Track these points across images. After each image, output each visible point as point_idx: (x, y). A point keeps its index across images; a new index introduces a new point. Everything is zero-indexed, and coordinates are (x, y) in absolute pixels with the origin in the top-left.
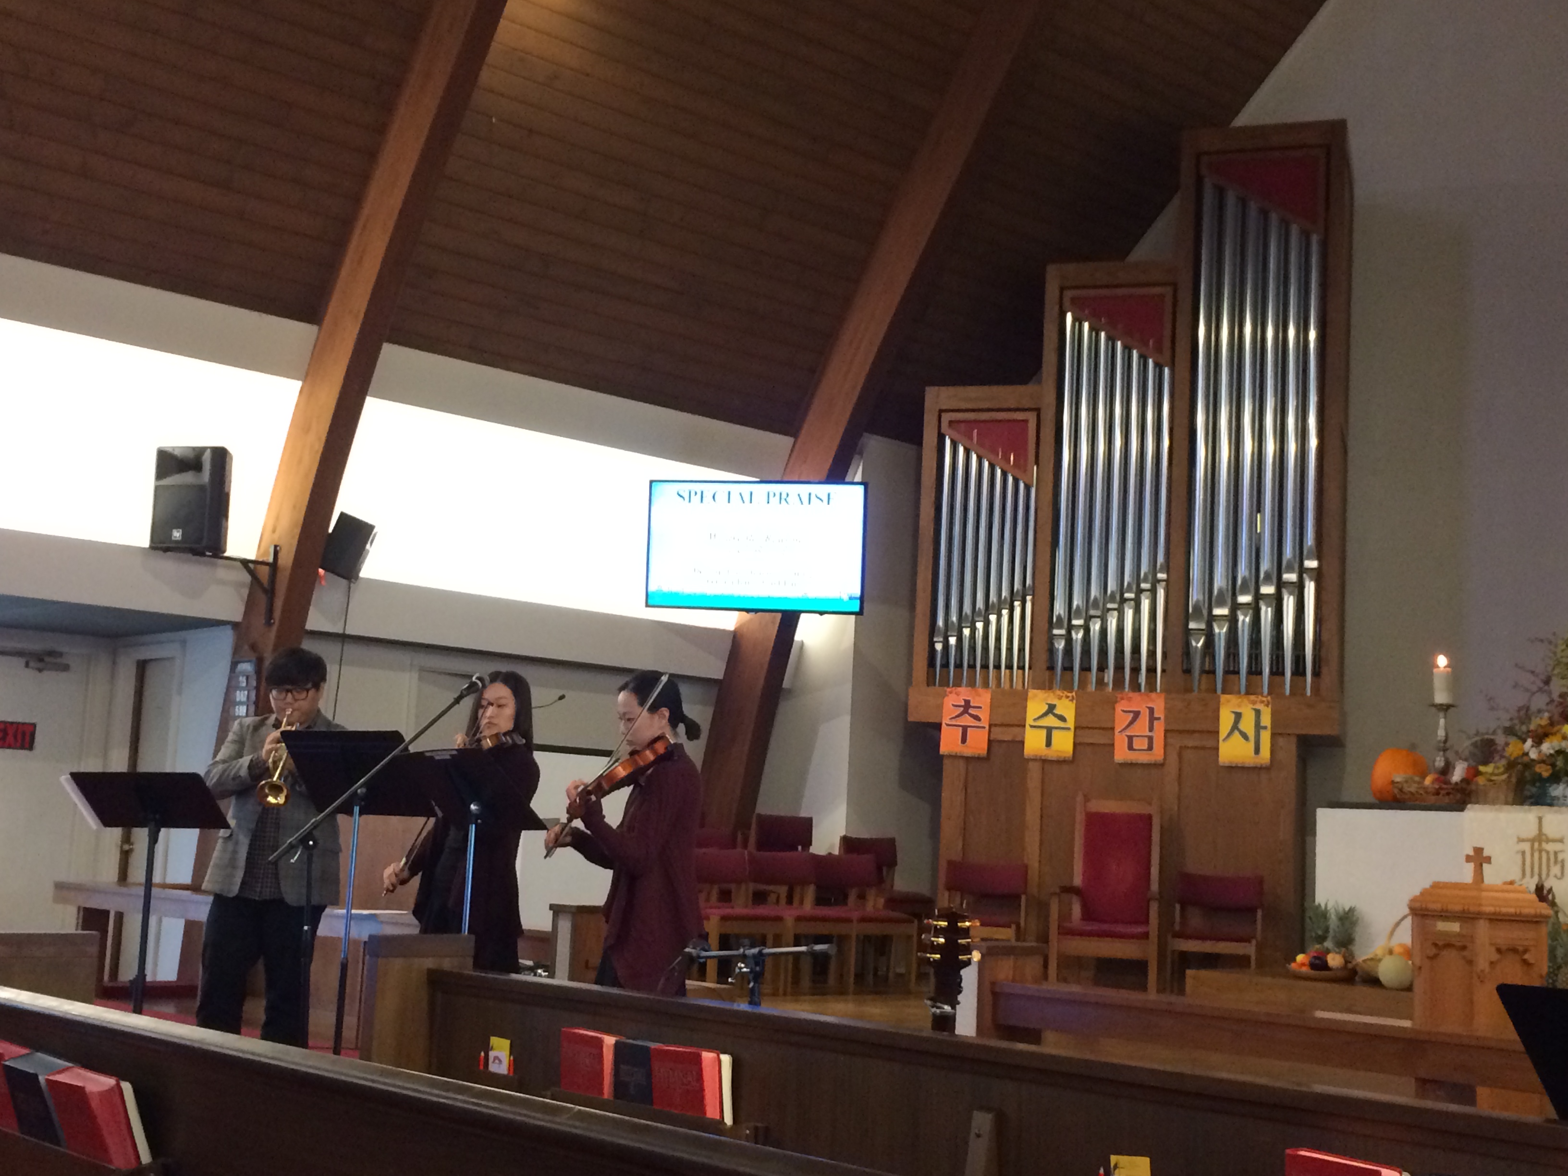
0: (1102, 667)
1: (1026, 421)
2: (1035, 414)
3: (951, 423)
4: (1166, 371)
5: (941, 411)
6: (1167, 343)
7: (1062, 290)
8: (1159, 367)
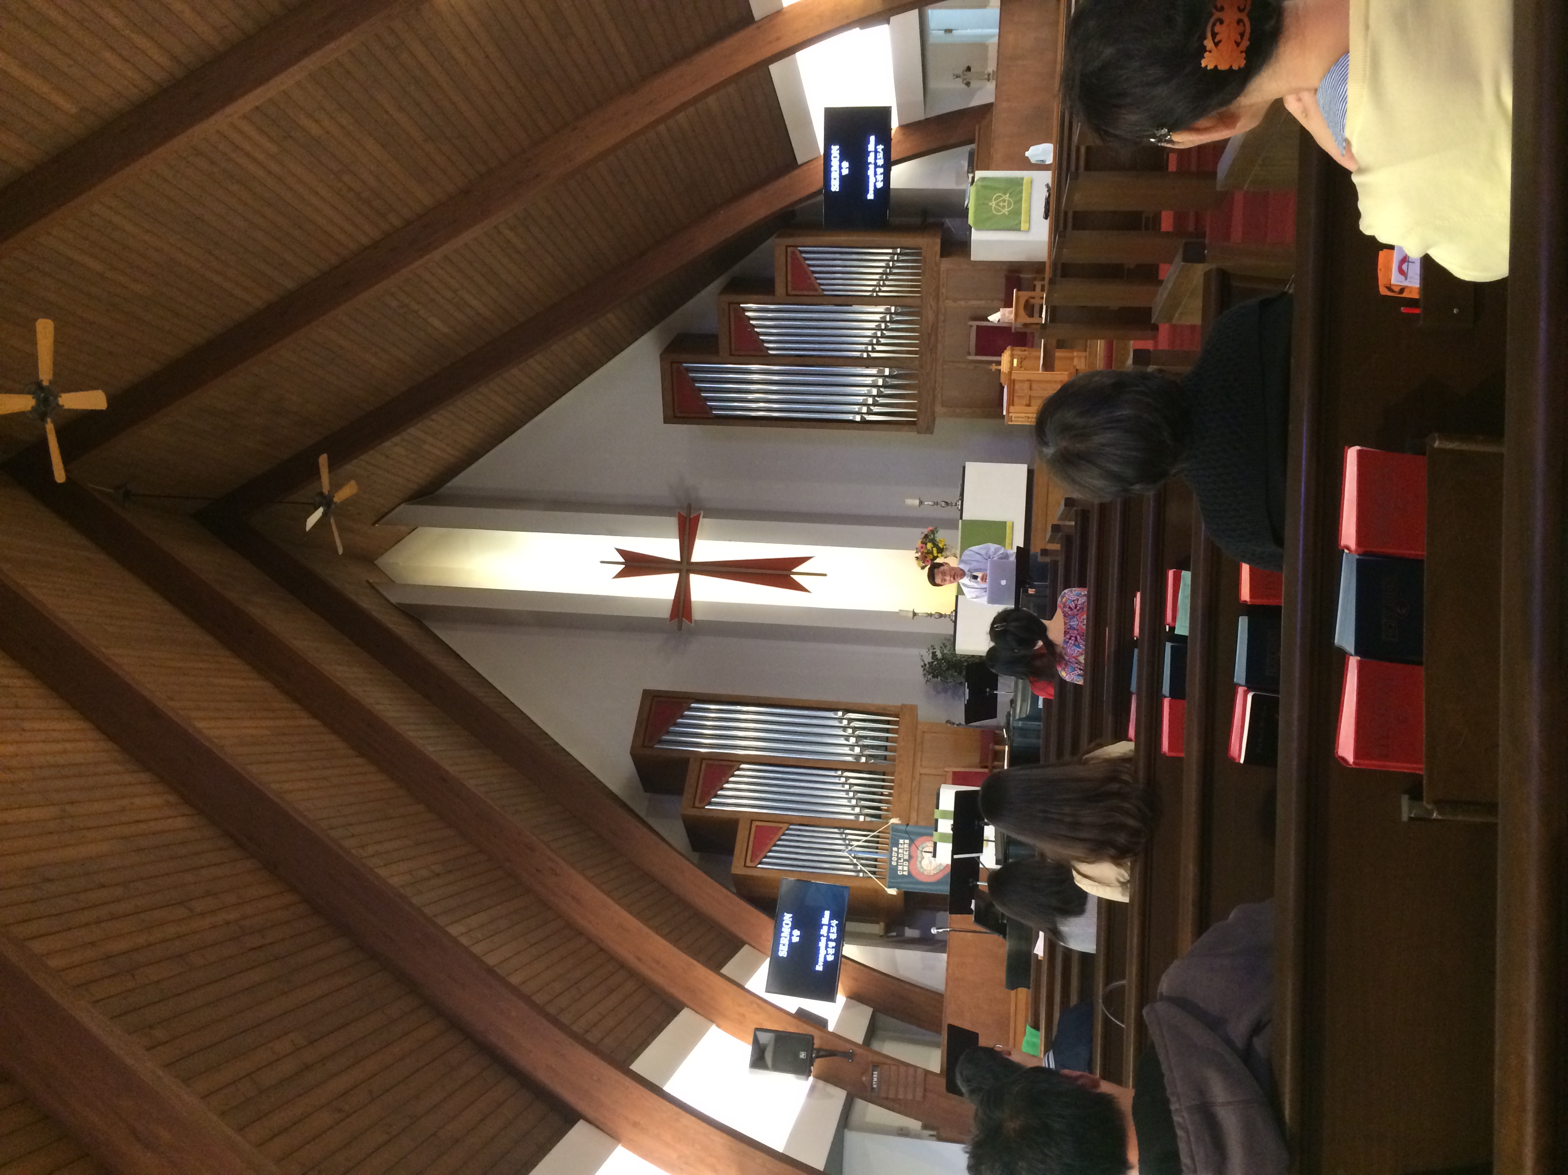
0: (878, 809)
1: (757, 826)
2: (753, 822)
3: (752, 861)
4: (743, 766)
5: (745, 866)
6: (730, 763)
7: (694, 807)
8: (739, 769)
